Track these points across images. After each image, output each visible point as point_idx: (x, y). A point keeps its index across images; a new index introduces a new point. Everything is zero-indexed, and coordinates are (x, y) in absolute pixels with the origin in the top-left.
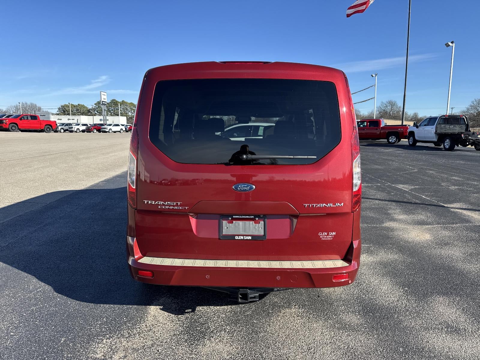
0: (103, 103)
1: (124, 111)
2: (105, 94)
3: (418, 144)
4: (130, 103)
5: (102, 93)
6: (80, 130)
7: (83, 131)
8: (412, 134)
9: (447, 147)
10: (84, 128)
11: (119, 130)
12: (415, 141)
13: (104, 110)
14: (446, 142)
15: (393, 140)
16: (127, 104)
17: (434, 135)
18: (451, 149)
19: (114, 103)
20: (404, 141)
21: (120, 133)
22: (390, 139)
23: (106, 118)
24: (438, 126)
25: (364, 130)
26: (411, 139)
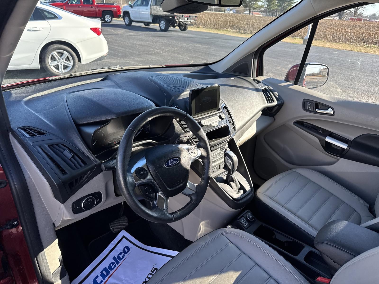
3: (133, 24)
8: (126, 14)
9: (163, 28)
12: (131, 21)
14: (162, 24)
15: (108, 19)
17: (150, 16)
18: (166, 30)
20: (120, 21)
22: (106, 18)
24: (152, 7)
25: (79, 7)
26: (127, 19)
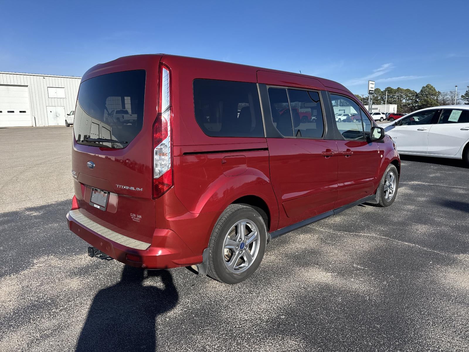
0: (370, 92)
1: (398, 99)
2: (373, 83)
4: (406, 90)
5: (370, 82)
6: (342, 120)
7: (344, 121)
10: (345, 118)
11: (379, 119)
13: (370, 99)
16: (402, 90)
19: (389, 90)
21: (380, 121)
23: (371, 107)
